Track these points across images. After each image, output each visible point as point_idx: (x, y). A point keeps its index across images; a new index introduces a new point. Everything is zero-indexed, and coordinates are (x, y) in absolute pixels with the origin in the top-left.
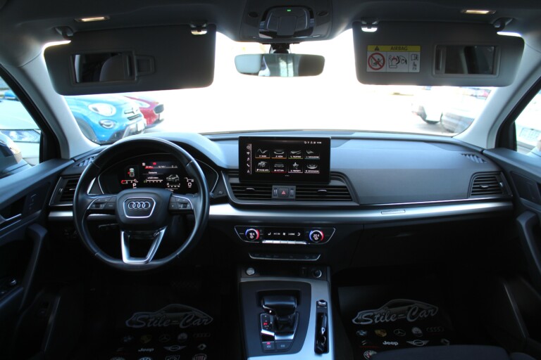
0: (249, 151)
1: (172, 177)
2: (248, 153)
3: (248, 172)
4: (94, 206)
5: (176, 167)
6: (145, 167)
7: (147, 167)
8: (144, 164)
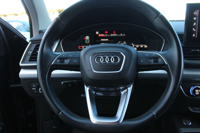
0: (196, 17)
1: (120, 43)
2: (195, 18)
3: (194, 35)
4: (58, 61)
5: (124, 35)
6: (98, 35)
7: (100, 35)
8: (97, 33)
